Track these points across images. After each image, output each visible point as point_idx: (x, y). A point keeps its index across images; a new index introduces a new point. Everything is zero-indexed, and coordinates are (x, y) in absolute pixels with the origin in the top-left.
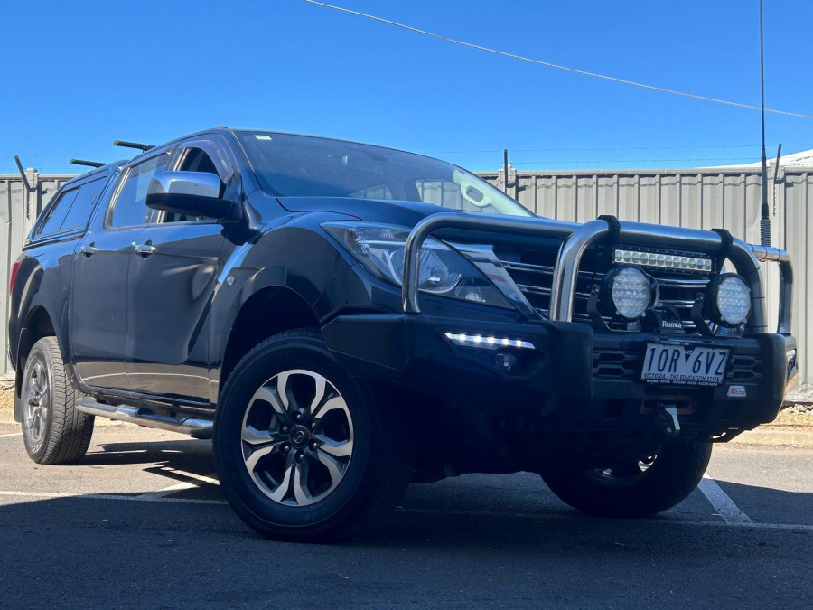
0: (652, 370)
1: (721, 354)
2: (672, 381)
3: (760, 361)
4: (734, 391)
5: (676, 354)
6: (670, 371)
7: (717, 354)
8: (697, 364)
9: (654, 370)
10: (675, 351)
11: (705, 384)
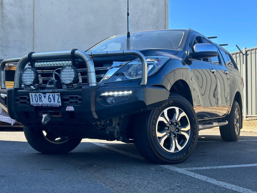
0: (34, 102)
1: (57, 95)
2: (42, 105)
3: (81, 97)
4: (68, 108)
5: (40, 96)
6: (40, 102)
7: (56, 96)
8: (50, 99)
9: (35, 102)
10: (39, 95)
11: (55, 106)
